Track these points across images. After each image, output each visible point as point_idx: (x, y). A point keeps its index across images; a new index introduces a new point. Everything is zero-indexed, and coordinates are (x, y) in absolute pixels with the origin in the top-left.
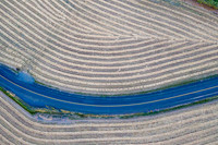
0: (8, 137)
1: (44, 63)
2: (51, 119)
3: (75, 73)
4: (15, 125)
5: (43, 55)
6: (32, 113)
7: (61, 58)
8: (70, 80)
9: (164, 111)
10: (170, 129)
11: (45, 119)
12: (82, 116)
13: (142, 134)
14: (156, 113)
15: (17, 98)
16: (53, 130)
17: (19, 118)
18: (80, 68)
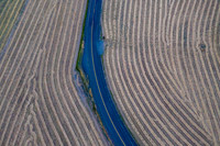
2: (79, 85)
3: (126, 81)
4: (62, 62)
5: (126, 48)
6: (77, 69)
7: (132, 63)
8: (118, 81)
11: (77, 80)
12: (94, 109)
15: (82, 51)
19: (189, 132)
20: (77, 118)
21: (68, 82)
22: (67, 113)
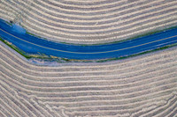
0: (11, 76)
1: (32, 16)
2: (43, 62)
3: (59, 26)
4: (15, 66)
5: (30, 9)
6: (28, 58)
7: (46, 12)
8: (56, 32)
9: (132, 56)
10: (135, 69)
11: (38, 62)
12: (67, 60)
13: (113, 73)
14: (125, 58)
15: (13, 46)
17: (18, 62)
18: (63, 22)
19: (116, 5)
20: (67, 75)
21: (36, 69)
22: (60, 80)
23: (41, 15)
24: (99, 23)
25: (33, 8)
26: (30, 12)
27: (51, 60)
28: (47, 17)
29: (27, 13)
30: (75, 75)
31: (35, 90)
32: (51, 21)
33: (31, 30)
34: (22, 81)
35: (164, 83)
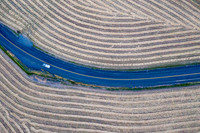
0: (5, 92)
1: (43, 29)
2: (45, 82)
4: (13, 82)
5: (43, 22)
6: (29, 74)
8: (66, 50)
9: (147, 89)
10: (150, 105)
11: (40, 80)
12: (73, 83)
13: (124, 106)
15: (16, 59)
16: (46, 91)
17: (17, 77)
19: (135, 31)
20: (70, 100)
21: (36, 89)
23: (53, 29)
24: (115, 47)
25: (46, 21)
26: (42, 25)
27: (55, 80)
28: (59, 33)
29: (38, 25)
30: (79, 101)
31: (29, 113)
32: (63, 37)
33: (39, 44)
34: (17, 100)
35: (182, 127)
